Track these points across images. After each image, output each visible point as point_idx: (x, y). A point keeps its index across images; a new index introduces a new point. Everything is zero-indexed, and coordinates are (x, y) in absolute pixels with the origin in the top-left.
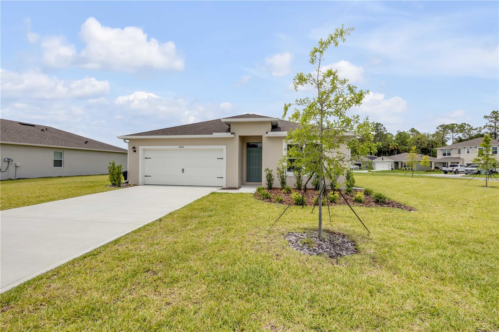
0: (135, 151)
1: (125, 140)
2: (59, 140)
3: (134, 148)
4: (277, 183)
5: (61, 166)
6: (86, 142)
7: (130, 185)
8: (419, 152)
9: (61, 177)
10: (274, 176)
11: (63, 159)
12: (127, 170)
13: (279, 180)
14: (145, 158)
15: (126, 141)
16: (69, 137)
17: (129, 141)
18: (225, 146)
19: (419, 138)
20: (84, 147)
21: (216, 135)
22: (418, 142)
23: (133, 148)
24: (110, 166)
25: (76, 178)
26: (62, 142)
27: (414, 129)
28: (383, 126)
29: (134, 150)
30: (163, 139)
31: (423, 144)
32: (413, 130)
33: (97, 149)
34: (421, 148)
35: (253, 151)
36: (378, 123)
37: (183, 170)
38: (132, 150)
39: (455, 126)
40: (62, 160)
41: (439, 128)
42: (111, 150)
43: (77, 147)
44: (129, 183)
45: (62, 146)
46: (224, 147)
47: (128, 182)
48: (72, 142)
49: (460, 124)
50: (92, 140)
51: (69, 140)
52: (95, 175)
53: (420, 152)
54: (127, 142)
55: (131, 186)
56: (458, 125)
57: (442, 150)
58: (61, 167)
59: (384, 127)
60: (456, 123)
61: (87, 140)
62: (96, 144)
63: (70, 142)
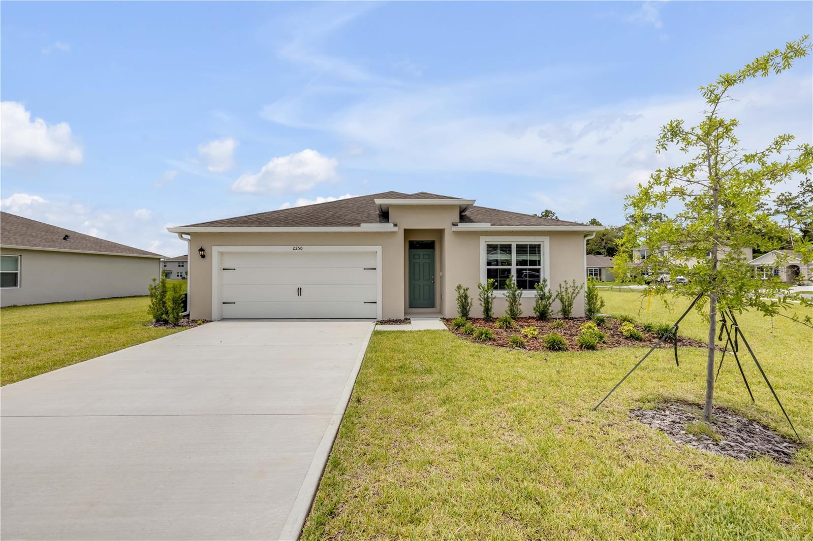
0: (203, 256)
1: (181, 234)
2: (9, 232)
3: (201, 250)
4: (477, 310)
5: (15, 285)
6: (66, 237)
7: (194, 321)
8: (604, 253)
9: (15, 306)
10: (472, 299)
11: (19, 272)
12: (187, 291)
13: (481, 305)
14: (224, 269)
15: (184, 236)
16: (28, 227)
17: (189, 236)
18: (381, 246)
19: (605, 234)
20: (65, 248)
21: (365, 227)
22: (603, 240)
23: (199, 251)
24: (153, 286)
25: (48, 308)
26: (15, 237)
27: (595, 220)
28: (555, 215)
29: (203, 253)
30: (262, 233)
31: (609, 242)
32: (594, 222)
33: (90, 250)
34: (607, 248)
35: (419, 255)
36: (549, 210)
37: (299, 291)
38: (198, 254)
39: (649, 216)
40: (16, 273)
41: (629, 219)
42: (117, 252)
43: (49, 246)
44: (191, 318)
45: (17, 244)
46: (379, 249)
47: (188, 315)
48: (36, 237)
49: (655, 214)
50: (75, 233)
51: (29, 233)
52: (86, 301)
53: (606, 253)
54: (185, 239)
55: (200, 324)
56: (652, 215)
57: (639, 251)
58: (15, 288)
59: (557, 217)
60: (650, 213)
61: (68, 235)
62: (87, 241)
63: (33, 237)
